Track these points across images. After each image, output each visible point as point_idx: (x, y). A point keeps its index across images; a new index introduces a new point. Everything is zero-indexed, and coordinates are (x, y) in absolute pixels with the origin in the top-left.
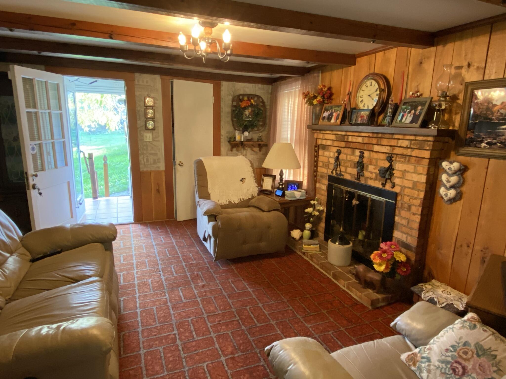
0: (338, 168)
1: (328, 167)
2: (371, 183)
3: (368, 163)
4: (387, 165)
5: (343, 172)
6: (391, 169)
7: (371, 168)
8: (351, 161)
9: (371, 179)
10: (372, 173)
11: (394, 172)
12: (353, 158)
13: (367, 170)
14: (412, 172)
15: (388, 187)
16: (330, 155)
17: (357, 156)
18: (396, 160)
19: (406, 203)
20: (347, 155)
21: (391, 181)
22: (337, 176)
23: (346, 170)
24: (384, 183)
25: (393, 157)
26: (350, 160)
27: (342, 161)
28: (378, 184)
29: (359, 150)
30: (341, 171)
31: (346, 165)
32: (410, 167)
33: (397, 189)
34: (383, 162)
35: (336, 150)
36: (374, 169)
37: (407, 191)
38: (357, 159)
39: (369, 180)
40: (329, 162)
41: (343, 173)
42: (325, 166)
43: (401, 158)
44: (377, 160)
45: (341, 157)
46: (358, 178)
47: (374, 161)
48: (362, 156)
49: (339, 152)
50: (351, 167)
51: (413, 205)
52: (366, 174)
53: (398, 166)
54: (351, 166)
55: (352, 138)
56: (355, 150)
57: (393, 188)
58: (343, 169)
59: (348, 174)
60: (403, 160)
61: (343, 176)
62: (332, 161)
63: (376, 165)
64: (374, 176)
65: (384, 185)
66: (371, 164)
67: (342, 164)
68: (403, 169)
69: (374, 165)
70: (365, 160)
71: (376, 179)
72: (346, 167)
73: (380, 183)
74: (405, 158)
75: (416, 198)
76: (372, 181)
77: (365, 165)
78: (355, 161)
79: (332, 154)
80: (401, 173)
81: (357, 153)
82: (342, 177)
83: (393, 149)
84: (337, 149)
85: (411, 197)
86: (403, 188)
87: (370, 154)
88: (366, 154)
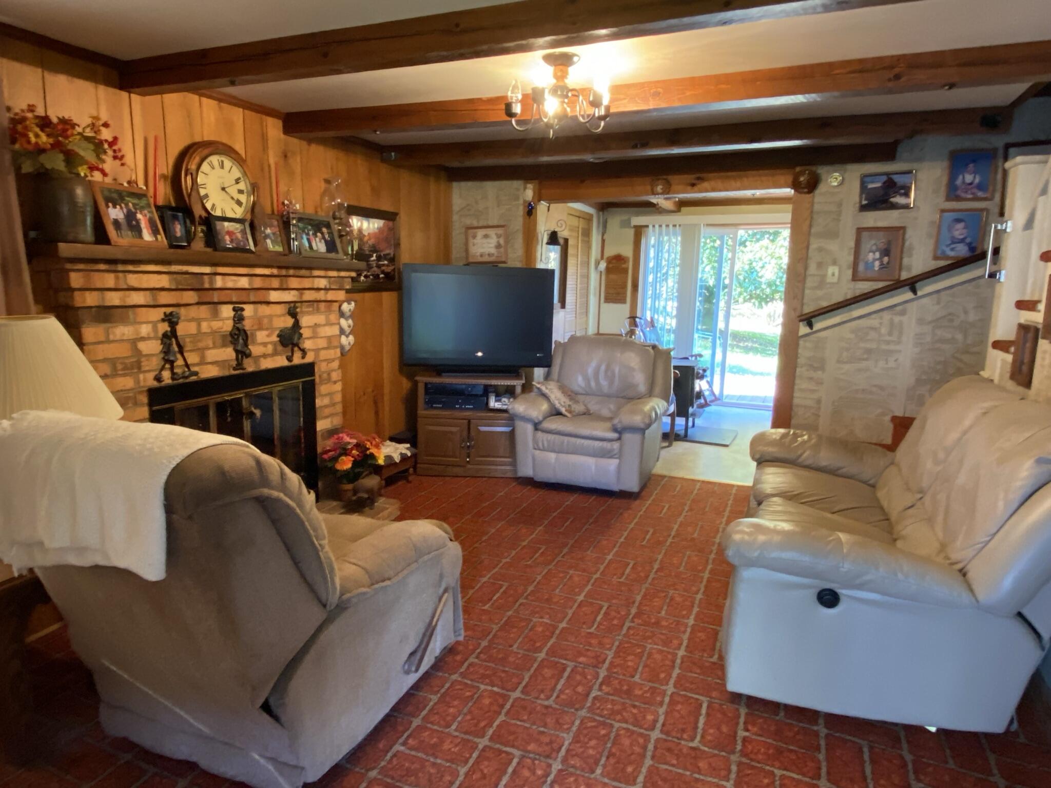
0: (177, 359)
1: (139, 368)
2: (268, 364)
3: (255, 327)
4: (290, 322)
5: (194, 365)
6: (297, 326)
7: (261, 336)
8: (213, 333)
9: (265, 356)
10: (265, 344)
11: (302, 331)
12: (216, 325)
13: (254, 343)
14: (324, 325)
15: (297, 360)
16: (138, 333)
17: (227, 319)
18: (302, 312)
19: (324, 372)
20: (198, 321)
21: (300, 348)
22: (175, 382)
23: (203, 357)
24: (290, 354)
25: (297, 308)
26: (209, 331)
27: (188, 340)
28: (281, 361)
29: (231, 307)
30: (187, 365)
31: (201, 345)
32: (320, 319)
33: (309, 358)
34: (282, 318)
35: (162, 316)
36: (268, 336)
37: (323, 355)
38: (228, 326)
39: (262, 359)
40: (138, 352)
41: (194, 369)
42: (123, 369)
43: (308, 307)
44: (270, 317)
45: (181, 329)
46: (239, 365)
47: (265, 321)
48: (239, 318)
49: (171, 320)
50: (215, 347)
51: (333, 371)
52: (255, 350)
53: (306, 321)
54: (214, 343)
55: (223, 280)
56: (219, 306)
57: (303, 358)
58: (192, 358)
59: (210, 367)
60: (311, 309)
61: (196, 374)
62: (153, 347)
63: (270, 329)
64: (270, 349)
65: (290, 359)
66: (260, 328)
67: (188, 347)
68: (312, 324)
69: (267, 329)
70: (247, 325)
71: (275, 353)
72: (202, 351)
73: (284, 358)
74: (313, 305)
75: (333, 360)
76: (269, 359)
77: (249, 333)
78: (224, 330)
79: (145, 330)
80: (311, 329)
81: (227, 311)
82: (194, 378)
83: (301, 294)
84: (165, 313)
85: (329, 361)
86: (317, 351)
87: (256, 311)
88: (248, 310)
